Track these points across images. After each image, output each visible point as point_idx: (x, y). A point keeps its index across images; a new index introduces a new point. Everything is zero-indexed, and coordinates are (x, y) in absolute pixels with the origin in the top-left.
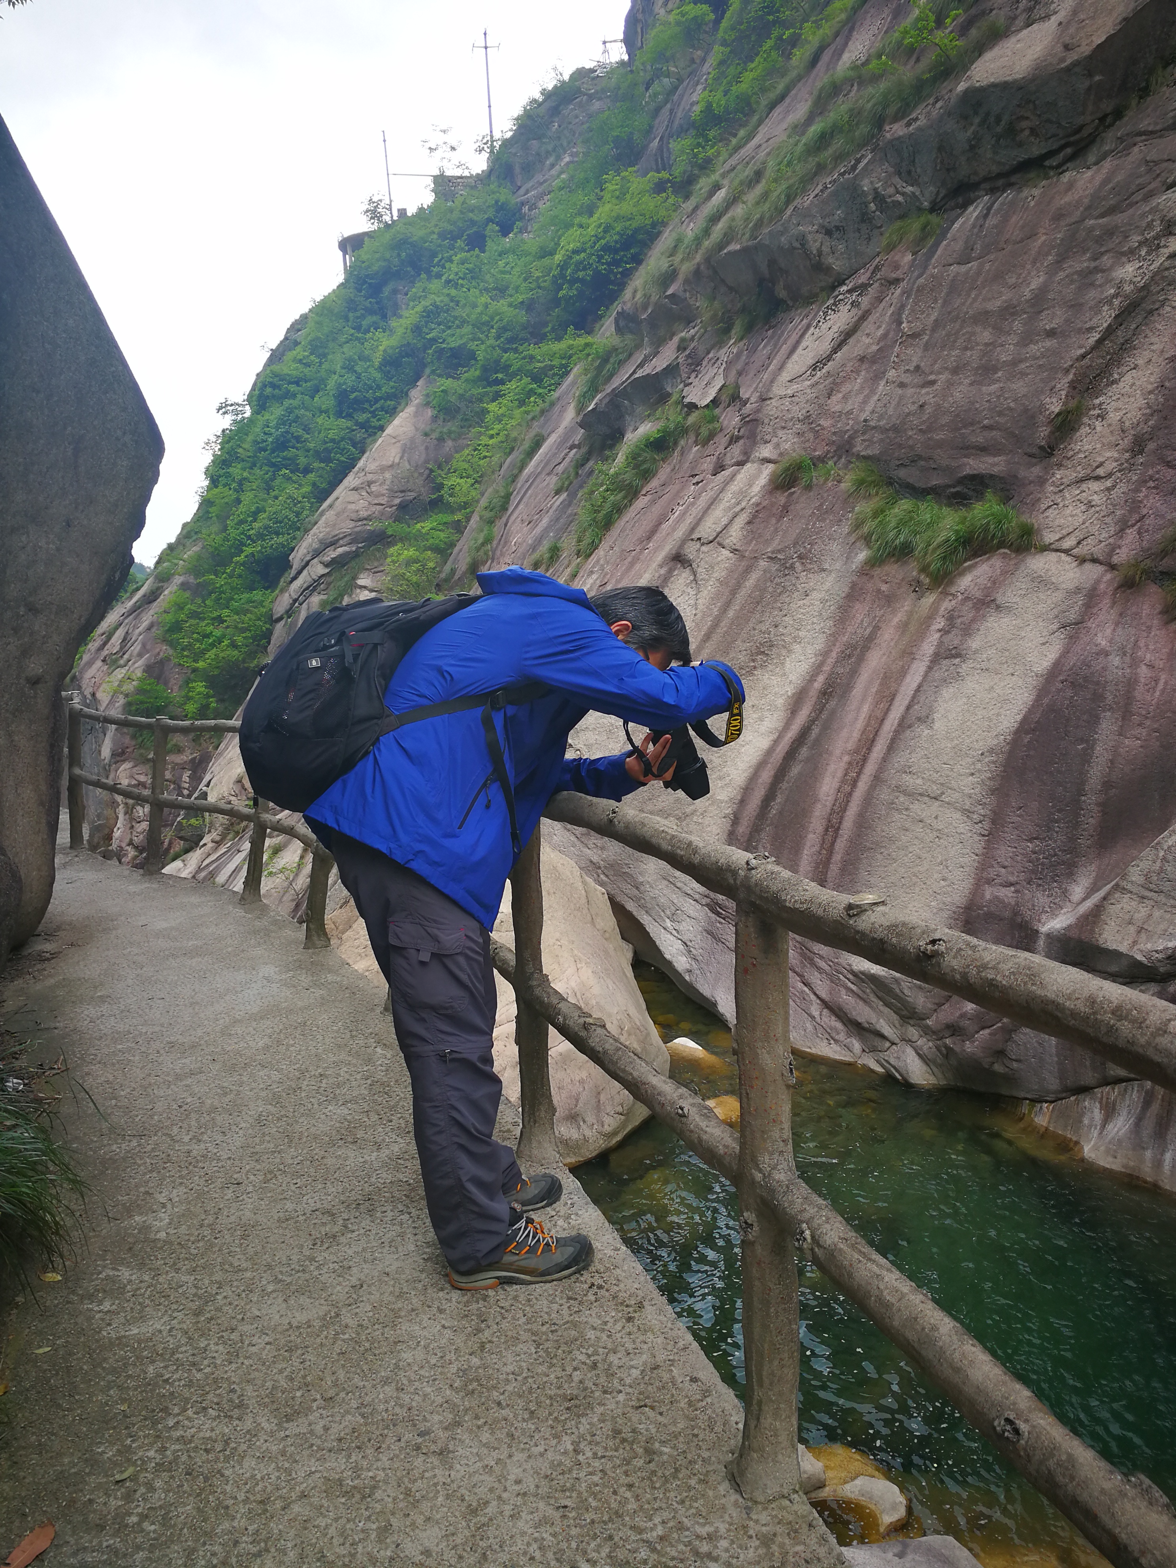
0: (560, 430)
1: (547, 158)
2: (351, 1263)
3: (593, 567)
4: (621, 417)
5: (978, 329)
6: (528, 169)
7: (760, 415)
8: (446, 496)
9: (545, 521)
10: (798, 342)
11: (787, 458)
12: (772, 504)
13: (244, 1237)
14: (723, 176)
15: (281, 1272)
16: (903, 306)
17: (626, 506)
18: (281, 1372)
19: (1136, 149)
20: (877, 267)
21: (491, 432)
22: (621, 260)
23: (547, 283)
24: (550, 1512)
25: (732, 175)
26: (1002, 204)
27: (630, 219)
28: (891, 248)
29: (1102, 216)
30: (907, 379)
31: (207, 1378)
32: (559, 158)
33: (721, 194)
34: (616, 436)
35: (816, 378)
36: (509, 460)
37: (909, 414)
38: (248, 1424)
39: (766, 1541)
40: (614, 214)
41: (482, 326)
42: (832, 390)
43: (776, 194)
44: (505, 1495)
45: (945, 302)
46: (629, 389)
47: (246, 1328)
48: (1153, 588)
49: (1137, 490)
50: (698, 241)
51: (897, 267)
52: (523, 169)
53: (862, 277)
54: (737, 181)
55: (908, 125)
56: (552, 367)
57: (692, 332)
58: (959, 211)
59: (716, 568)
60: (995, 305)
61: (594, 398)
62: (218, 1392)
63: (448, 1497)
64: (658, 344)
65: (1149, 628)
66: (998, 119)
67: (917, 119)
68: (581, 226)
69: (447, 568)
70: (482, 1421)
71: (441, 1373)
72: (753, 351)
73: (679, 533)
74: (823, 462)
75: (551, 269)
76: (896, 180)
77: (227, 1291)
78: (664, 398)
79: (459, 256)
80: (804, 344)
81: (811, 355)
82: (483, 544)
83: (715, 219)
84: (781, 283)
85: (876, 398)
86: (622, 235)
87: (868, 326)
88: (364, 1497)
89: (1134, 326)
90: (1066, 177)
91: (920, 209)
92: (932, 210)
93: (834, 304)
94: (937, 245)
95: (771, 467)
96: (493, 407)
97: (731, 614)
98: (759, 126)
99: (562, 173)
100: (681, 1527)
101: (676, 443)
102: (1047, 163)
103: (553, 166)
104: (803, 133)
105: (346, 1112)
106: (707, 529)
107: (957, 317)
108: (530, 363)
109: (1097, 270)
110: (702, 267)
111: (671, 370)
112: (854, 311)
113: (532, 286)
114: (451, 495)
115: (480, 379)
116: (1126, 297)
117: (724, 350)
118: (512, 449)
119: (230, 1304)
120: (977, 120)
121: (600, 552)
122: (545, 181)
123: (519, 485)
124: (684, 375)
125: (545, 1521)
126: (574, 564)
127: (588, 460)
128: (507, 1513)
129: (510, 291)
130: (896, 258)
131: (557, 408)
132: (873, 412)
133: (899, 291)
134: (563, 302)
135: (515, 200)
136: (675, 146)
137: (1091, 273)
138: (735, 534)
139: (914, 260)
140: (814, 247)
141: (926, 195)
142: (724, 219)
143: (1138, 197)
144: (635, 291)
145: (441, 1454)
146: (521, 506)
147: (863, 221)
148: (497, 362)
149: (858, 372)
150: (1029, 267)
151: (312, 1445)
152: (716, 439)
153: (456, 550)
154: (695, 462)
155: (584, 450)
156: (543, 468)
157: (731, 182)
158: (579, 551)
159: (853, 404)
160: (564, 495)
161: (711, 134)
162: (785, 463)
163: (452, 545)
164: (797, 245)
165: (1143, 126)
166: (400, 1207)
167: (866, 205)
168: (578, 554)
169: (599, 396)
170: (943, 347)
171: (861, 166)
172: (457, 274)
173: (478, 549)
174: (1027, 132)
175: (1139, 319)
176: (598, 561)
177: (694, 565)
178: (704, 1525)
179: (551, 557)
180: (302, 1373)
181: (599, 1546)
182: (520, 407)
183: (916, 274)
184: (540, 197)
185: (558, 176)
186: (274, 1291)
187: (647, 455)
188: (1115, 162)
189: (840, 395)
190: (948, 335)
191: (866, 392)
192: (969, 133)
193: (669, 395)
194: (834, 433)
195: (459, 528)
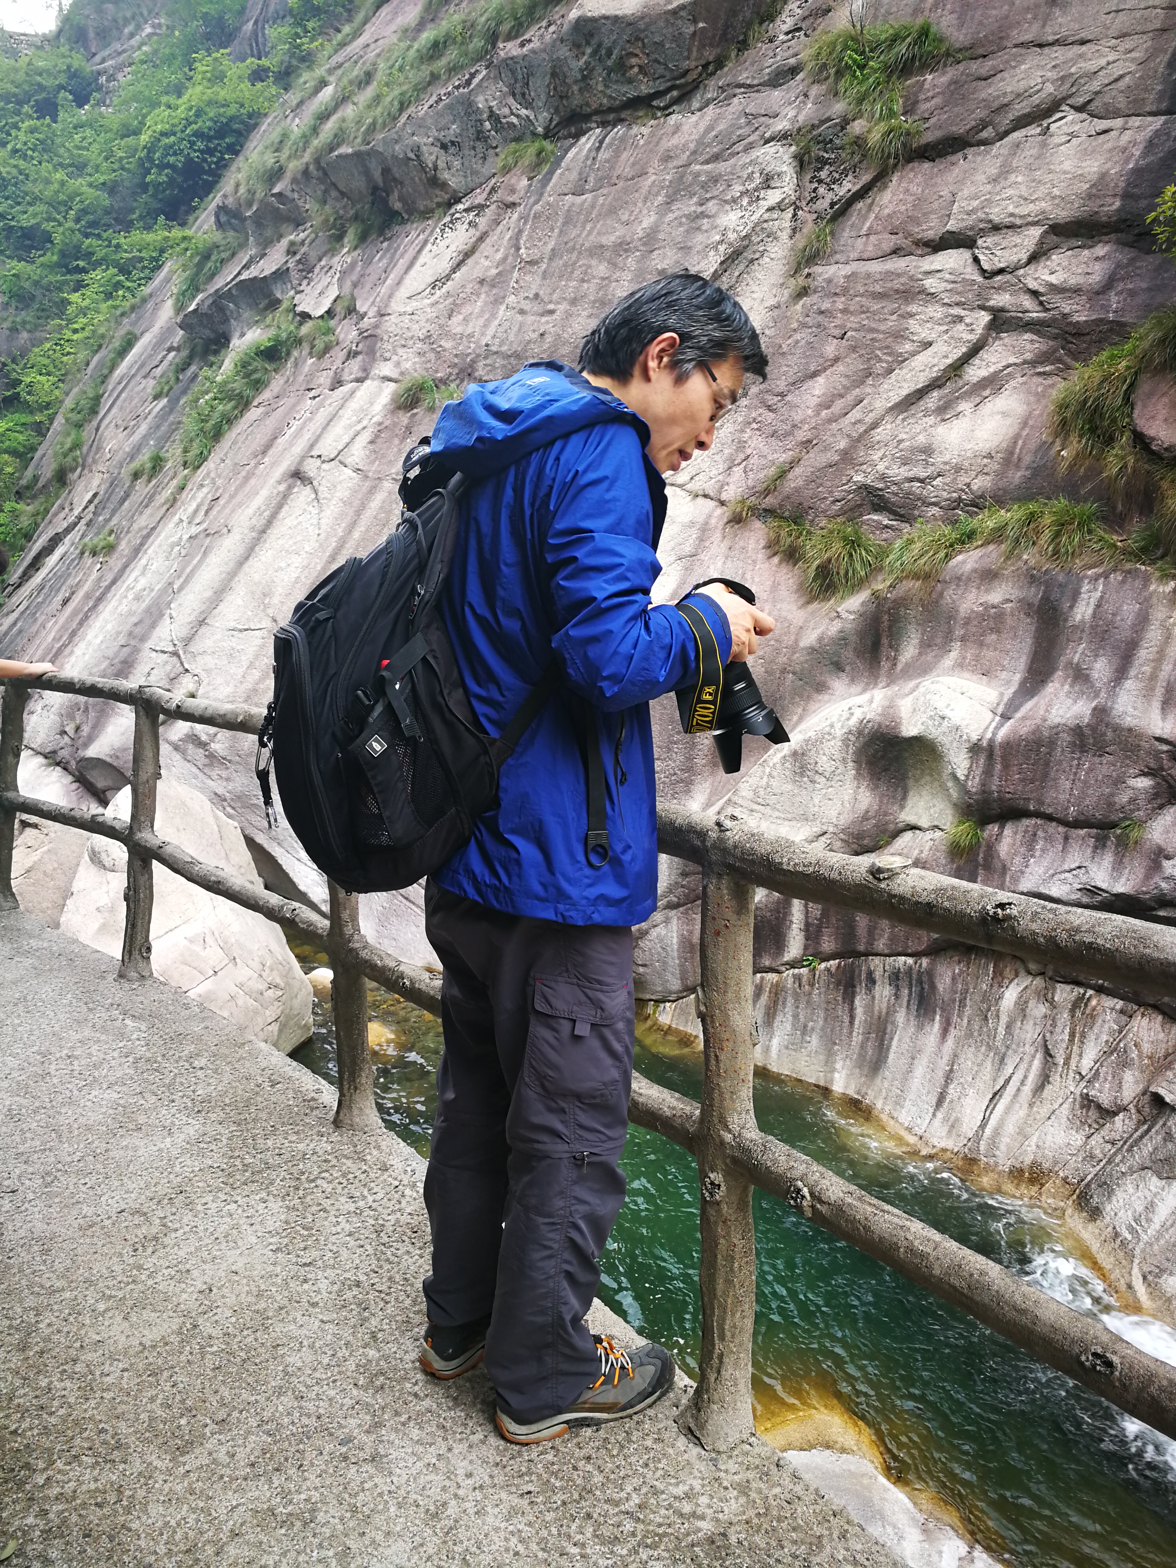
0: (156, 330)
1: (125, 26)
2: (188, 1266)
3: (203, 479)
4: (226, 321)
5: (594, 262)
6: (104, 35)
7: (379, 331)
8: (23, 394)
9: (143, 428)
10: (415, 258)
11: (408, 377)
12: (395, 424)
13: (46, 1252)
14: (330, 71)
15: (108, 1288)
16: (520, 232)
17: (236, 417)
18: (152, 1399)
19: (735, 100)
20: (493, 188)
21: (75, 326)
22: (215, 149)
23: (132, 164)
24: (516, 1500)
25: (339, 72)
26: (614, 139)
27: (223, 106)
28: (506, 170)
29: (707, 162)
30: (526, 306)
31: (64, 1421)
32: (139, 28)
33: (328, 92)
34: (221, 341)
35: (435, 297)
36: (96, 358)
37: (529, 342)
38: (138, 1466)
39: (744, 1489)
40: (205, 97)
41: (59, 205)
42: (452, 311)
43: (389, 99)
44: (461, 1492)
45: (561, 231)
46: (234, 292)
47: (89, 1356)
48: (757, 524)
49: (743, 431)
50: (306, 139)
51: (513, 191)
52: (98, 34)
53: (479, 197)
54: (345, 80)
55: (522, 45)
56: (141, 259)
57: (302, 236)
58: (572, 141)
59: (339, 487)
60: (609, 240)
61: (194, 297)
62: (85, 1435)
63: (400, 1506)
64: (265, 244)
65: (754, 562)
66: (609, 54)
67: (530, 41)
68: (169, 107)
69: (29, 473)
70: (405, 1416)
71: (340, 1373)
72: (368, 262)
73: (298, 449)
74: (445, 384)
75: (136, 150)
76: (511, 101)
77: (48, 1317)
78: (274, 304)
79: (27, 124)
80: (422, 260)
81: (430, 272)
82: (71, 450)
83: (323, 117)
84: (396, 194)
85: (496, 322)
86: (215, 122)
87: (486, 248)
88: (305, 1524)
89: (737, 274)
90: (673, 119)
91: (534, 134)
92: (546, 136)
93: (451, 222)
94: (551, 173)
95: (392, 386)
96: (75, 297)
97: (356, 535)
98: (365, 24)
99: (143, 44)
100: (656, 1492)
101: (288, 354)
102: (654, 103)
103: (132, 35)
104: (414, 39)
105: (116, 1096)
106: (328, 446)
107: (574, 248)
108: (116, 252)
109: (703, 215)
110: (311, 167)
111: (281, 275)
112: (472, 231)
113: (116, 166)
114: (29, 393)
115: (58, 265)
116: (730, 244)
117: (336, 259)
118: (100, 346)
119: (59, 1332)
120: (589, 51)
121: (210, 465)
122: (124, 51)
123: (110, 387)
124: (295, 282)
125: (514, 1512)
126: (180, 476)
127: (189, 365)
128: (471, 1511)
129: (89, 170)
130: (513, 181)
131: (150, 305)
132: (494, 337)
133: (516, 216)
134: (151, 189)
135: (90, 68)
136: (273, 32)
137: (697, 217)
138: (358, 453)
139: (530, 186)
140: (429, 160)
141: (541, 119)
142: (334, 118)
143: (739, 147)
144: (237, 185)
145: (373, 1460)
146: (114, 411)
147: (478, 139)
148: (78, 247)
149: (478, 295)
150: (640, 205)
151: (222, 1477)
152: (332, 353)
153: (38, 455)
154: (311, 376)
155: (185, 353)
156: (138, 370)
157: (340, 80)
158: (185, 463)
159: (475, 326)
160: (165, 401)
161: (310, 25)
162: (406, 383)
163: (33, 449)
164: (412, 155)
165: (742, 78)
166: (223, 1197)
167: (481, 122)
168: (185, 465)
169: (200, 297)
170: (561, 277)
171: (476, 81)
172: (25, 144)
173: (65, 456)
174: (636, 70)
175: (742, 267)
176: (208, 474)
177: (315, 483)
178: (677, 1484)
179: (154, 468)
180: (178, 1397)
181: (580, 1527)
182: (105, 301)
183: (532, 200)
184: (119, 68)
185: (139, 48)
186: (107, 1310)
187: (258, 364)
188: (718, 111)
189: (461, 317)
190: (565, 265)
191: (487, 316)
192: (581, 63)
193: (279, 302)
194: (456, 356)
195: (41, 430)
